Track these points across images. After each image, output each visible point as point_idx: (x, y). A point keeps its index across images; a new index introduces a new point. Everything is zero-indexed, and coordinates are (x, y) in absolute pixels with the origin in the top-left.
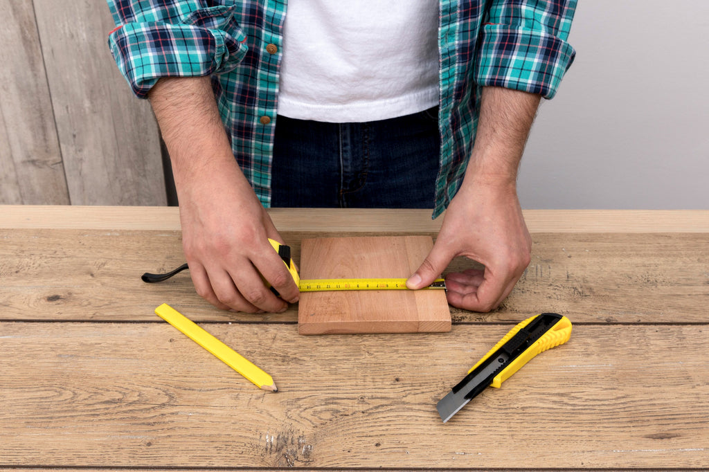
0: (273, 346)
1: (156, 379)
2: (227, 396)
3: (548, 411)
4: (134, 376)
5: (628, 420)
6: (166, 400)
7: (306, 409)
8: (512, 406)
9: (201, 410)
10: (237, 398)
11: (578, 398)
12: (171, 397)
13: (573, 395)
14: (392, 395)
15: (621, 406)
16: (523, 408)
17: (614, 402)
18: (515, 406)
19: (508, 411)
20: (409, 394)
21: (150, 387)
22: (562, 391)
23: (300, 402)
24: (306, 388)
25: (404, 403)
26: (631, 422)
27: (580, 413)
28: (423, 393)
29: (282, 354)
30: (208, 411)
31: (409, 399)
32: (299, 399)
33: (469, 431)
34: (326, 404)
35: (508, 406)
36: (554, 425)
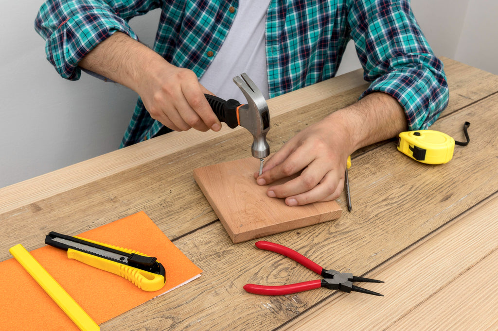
1: (145, 313)
2: (209, 297)
3: (387, 211)
5: (426, 197)
8: (370, 217)
10: (217, 294)
11: (394, 198)
13: (390, 197)
14: (306, 244)
15: (416, 192)
16: (376, 216)
17: (410, 192)
18: (372, 217)
19: (371, 221)
20: (313, 238)
22: (384, 198)
23: (259, 275)
25: (316, 244)
26: (427, 198)
27: (403, 205)
28: (320, 233)
31: (316, 241)
35: (368, 219)
36: (399, 217)
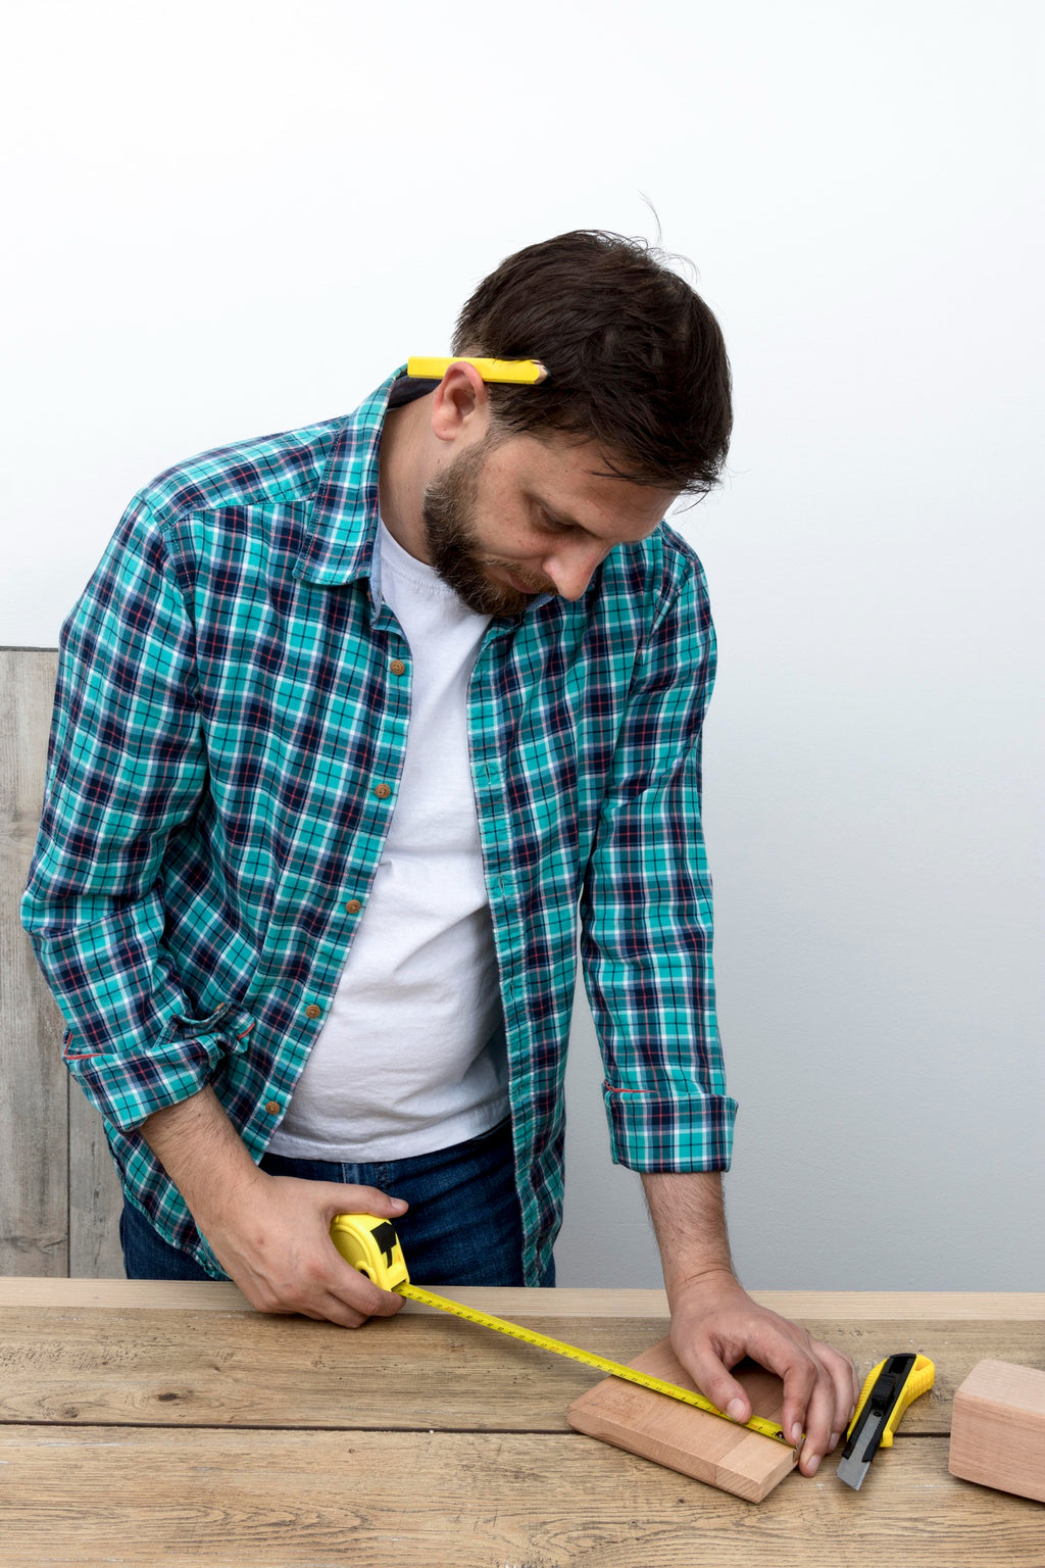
0: (499, 1459)
1: (338, 1497)
2: (443, 1519)
3: (896, 1538)
4: (306, 1494)
5: (1008, 1549)
6: (357, 1522)
7: (557, 1534)
8: (846, 1533)
9: (410, 1535)
10: (457, 1520)
11: (937, 1524)
12: (364, 1519)
13: (930, 1519)
14: (676, 1520)
15: (999, 1533)
16: (861, 1535)
17: (988, 1528)
18: (850, 1533)
19: (840, 1539)
20: (700, 1518)
21: (332, 1507)
22: (915, 1516)
23: (548, 1527)
24: (553, 1510)
25: (693, 1528)
26: (1012, 1551)
27: (941, 1542)
28: (719, 1516)
29: (513, 1469)
30: (420, 1536)
31: (700, 1524)
32: (545, 1523)
33: (788, 1562)
34: (584, 1529)
35: (840, 1533)
36: (905, 1555)
